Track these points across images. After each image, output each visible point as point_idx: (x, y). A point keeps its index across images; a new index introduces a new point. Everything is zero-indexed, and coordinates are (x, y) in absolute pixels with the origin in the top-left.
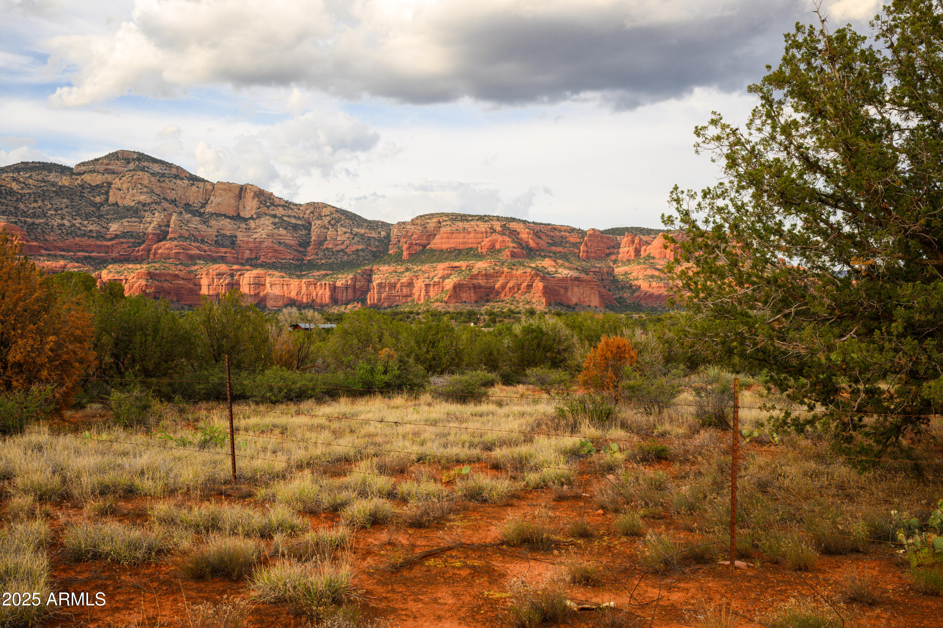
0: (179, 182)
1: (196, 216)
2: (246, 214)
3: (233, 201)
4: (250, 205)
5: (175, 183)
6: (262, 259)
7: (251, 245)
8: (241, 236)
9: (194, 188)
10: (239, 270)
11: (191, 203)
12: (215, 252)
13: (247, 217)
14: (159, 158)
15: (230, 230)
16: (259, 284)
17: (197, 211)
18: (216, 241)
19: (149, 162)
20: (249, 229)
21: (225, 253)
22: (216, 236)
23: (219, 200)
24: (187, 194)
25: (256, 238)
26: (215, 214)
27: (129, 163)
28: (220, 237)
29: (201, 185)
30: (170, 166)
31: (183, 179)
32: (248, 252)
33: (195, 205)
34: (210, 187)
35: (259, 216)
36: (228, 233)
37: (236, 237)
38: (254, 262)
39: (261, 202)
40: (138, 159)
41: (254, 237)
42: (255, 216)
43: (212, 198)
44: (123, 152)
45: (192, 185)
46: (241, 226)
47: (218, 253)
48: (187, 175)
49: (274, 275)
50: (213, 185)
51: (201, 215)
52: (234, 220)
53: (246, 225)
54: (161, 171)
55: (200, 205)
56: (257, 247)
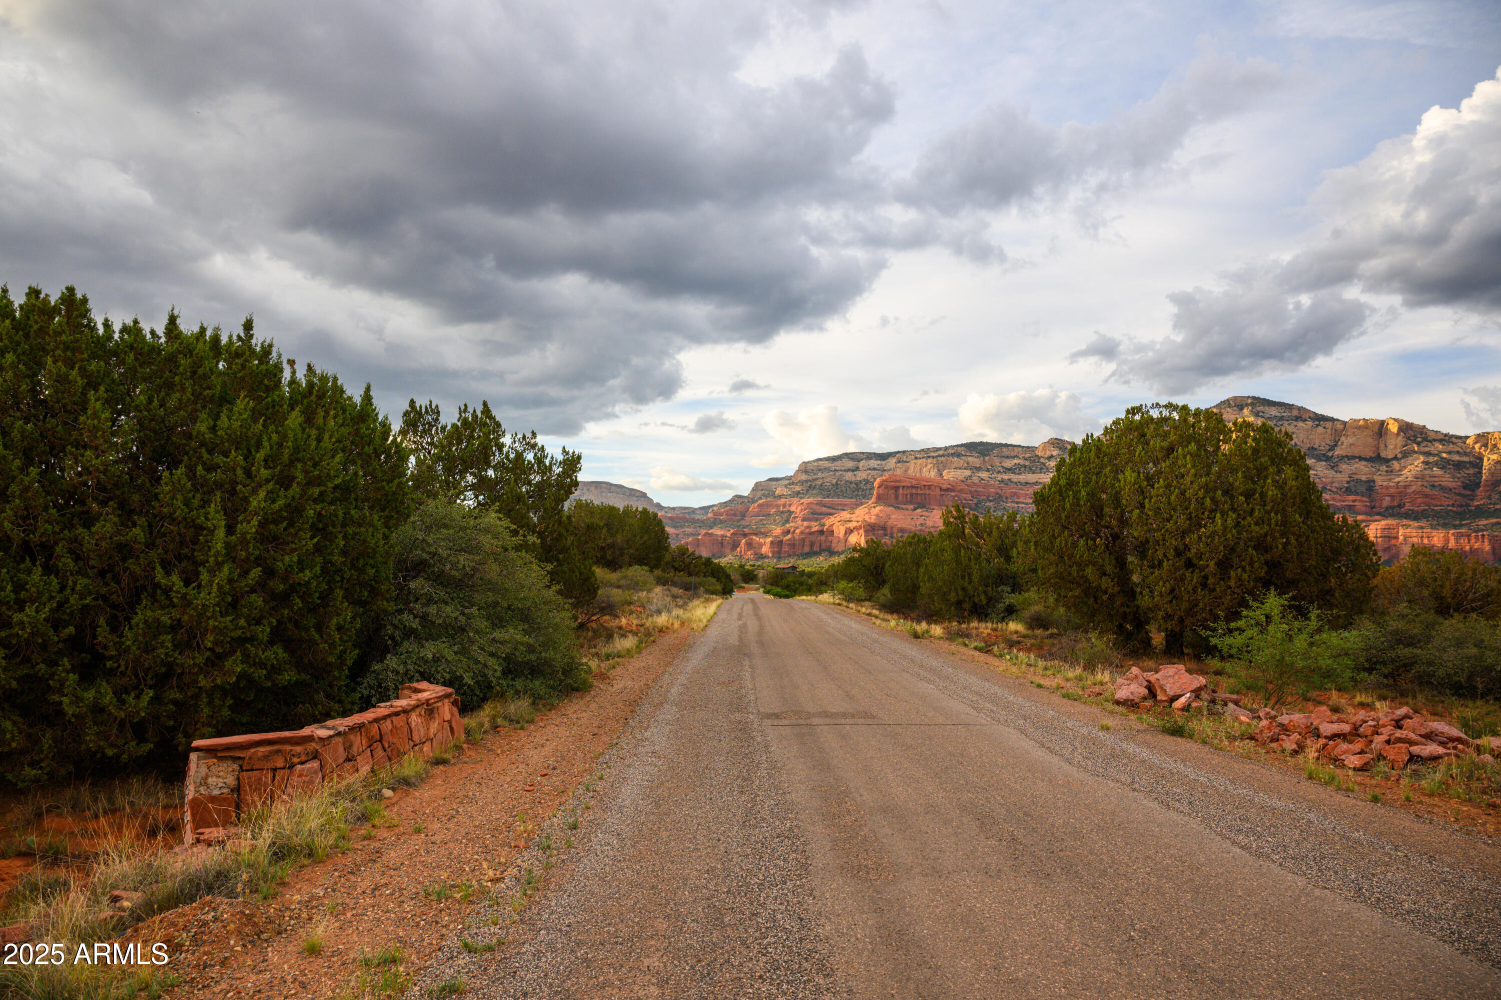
0: (1300, 424)
1: (1321, 460)
2: (1388, 454)
3: (1370, 440)
4: (1394, 443)
5: (1296, 426)
6: (1408, 506)
7: (1392, 490)
8: (1380, 480)
9: (1320, 429)
10: (1364, 521)
11: (1316, 446)
12: (1340, 501)
13: (1390, 457)
14: (1277, 400)
15: (1366, 474)
16: (1389, 537)
17: (1324, 455)
18: (1347, 488)
19: (1264, 406)
20: (1391, 471)
21: (1354, 501)
22: (1348, 482)
23: (1351, 440)
24: (1311, 437)
25: (1399, 482)
26: (1347, 456)
27: (1242, 409)
28: (1352, 483)
29: (1329, 425)
30: (1290, 407)
31: (1306, 420)
32: (1388, 499)
33: (1322, 448)
34: (1340, 426)
35: (1405, 455)
36: (1364, 478)
37: (1374, 481)
38: (1396, 510)
39: (1409, 439)
40: (1252, 404)
41: (1397, 480)
42: (1399, 456)
43: (1343, 439)
44: (1235, 398)
45: (1317, 426)
46: (1381, 468)
47: (1344, 501)
48: (1312, 415)
49: (1410, 525)
50: (1345, 423)
51: (1328, 459)
52: (1373, 462)
53: (1387, 467)
54: (1279, 414)
55: (1328, 448)
56: (1402, 492)
